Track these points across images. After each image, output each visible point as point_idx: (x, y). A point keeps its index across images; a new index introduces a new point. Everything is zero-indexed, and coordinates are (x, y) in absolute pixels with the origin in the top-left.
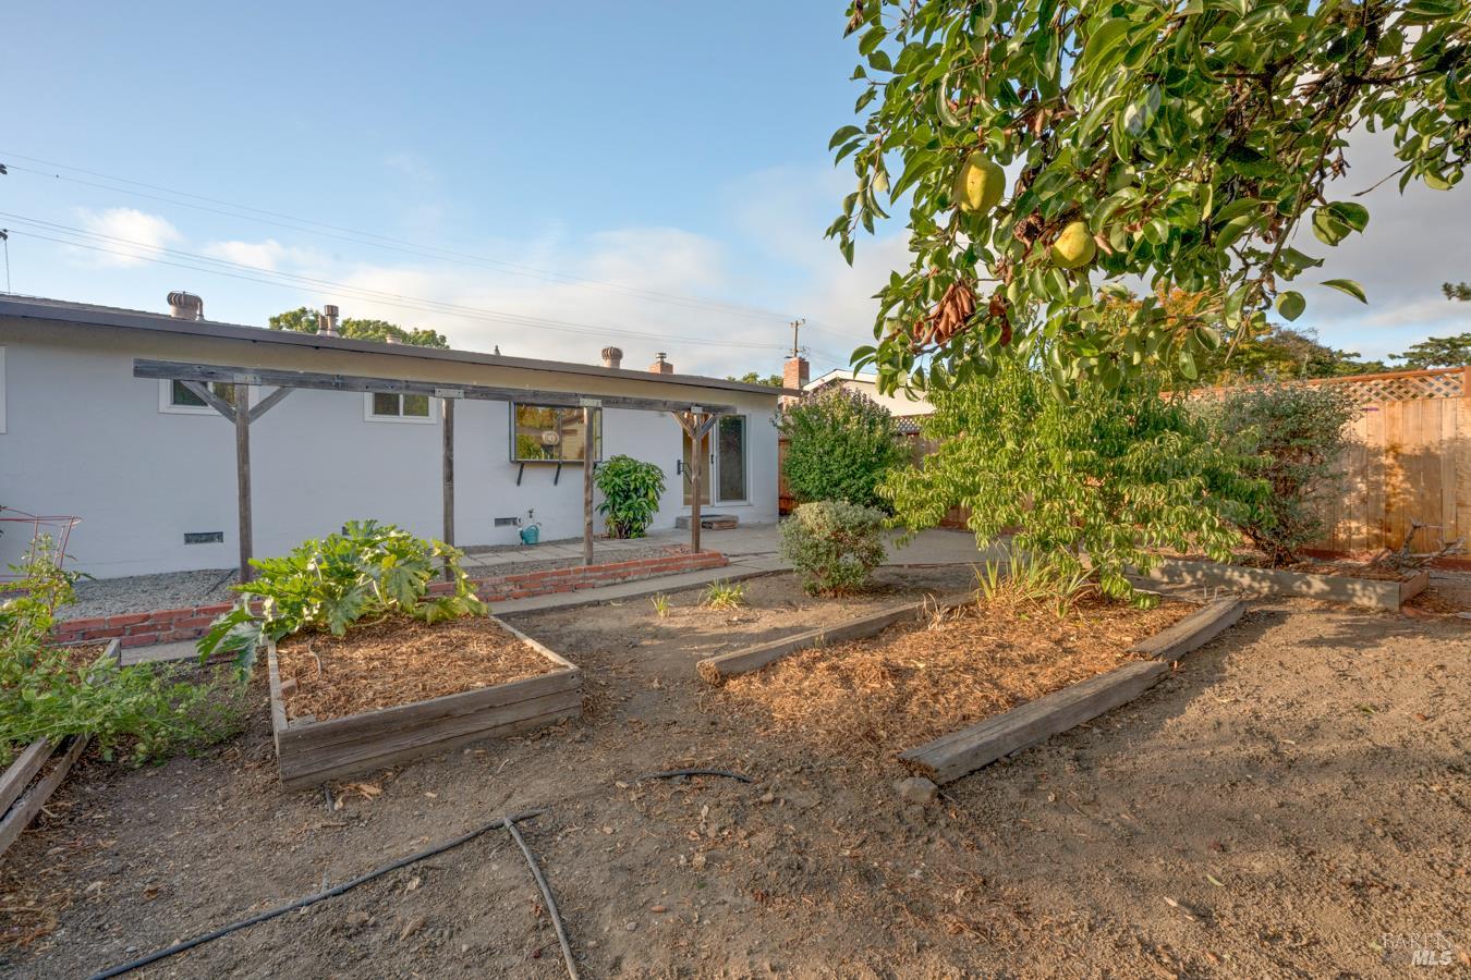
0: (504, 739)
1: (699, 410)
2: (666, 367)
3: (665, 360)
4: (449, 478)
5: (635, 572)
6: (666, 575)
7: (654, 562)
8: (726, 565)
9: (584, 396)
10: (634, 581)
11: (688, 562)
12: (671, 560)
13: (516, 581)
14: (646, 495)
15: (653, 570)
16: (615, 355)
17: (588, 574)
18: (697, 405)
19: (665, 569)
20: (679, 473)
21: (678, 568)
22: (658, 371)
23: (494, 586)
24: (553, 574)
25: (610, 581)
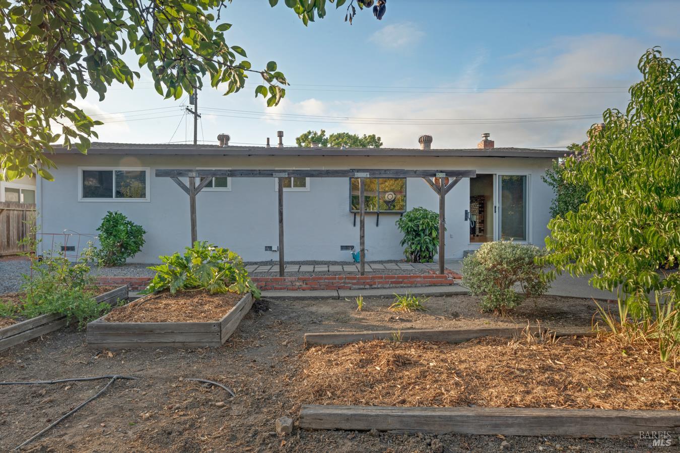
0: (175, 350)
1: (443, 175)
2: (488, 143)
3: (489, 138)
4: (281, 221)
5: (379, 283)
6: (402, 287)
7: (394, 278)
8: (451, 285)
9: (359, 171)
10: (378, 288)
11: (419, 279)
12: (406, 278)
13: (304, 280)
14: (431, 234)
15: (392, 283)
16: (427, 140)
17: (347, 281)
18: (441, 172)
19: (401, 283)
20: (466, 219)
21: (412, 283)
22: (482, 147)
23: (291, 282)
24: (325, 279)
25: (362, 287)
